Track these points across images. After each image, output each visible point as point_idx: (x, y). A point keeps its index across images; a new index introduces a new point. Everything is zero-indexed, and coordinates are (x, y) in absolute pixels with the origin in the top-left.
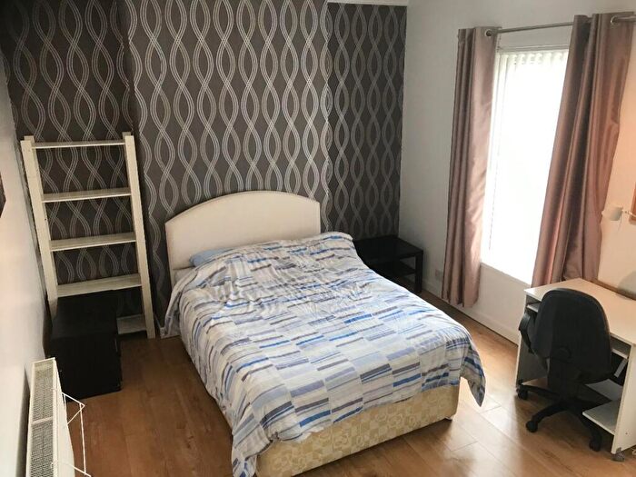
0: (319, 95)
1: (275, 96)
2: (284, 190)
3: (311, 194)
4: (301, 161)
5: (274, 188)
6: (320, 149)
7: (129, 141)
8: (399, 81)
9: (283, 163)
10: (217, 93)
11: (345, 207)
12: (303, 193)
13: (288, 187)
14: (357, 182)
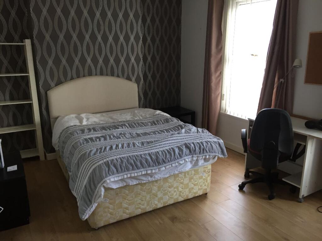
0: (137, 23)
1: (112, 21)
2: (118, 76)
3: (133, 79)
4: (128, 60)
5: (112, 75)
6: (138, 54)
7: (28, 42)
8: (179, 22)
9: (117, 61)
10: (80, 17)
11: (152, 90)
12: (129, 79)
13: (120, 74)
14: (158, 76)
